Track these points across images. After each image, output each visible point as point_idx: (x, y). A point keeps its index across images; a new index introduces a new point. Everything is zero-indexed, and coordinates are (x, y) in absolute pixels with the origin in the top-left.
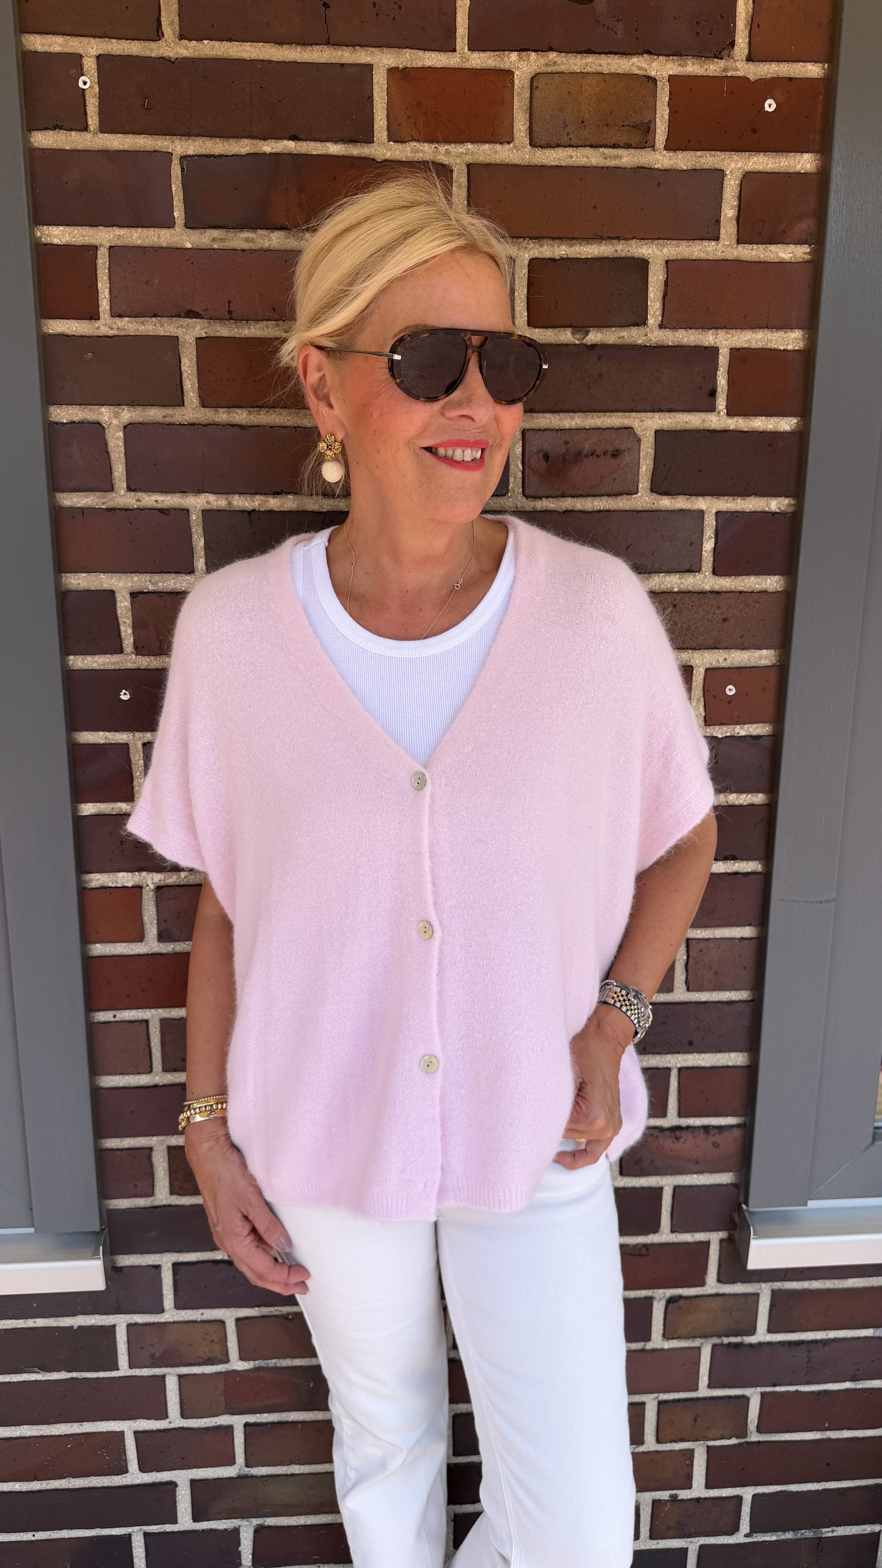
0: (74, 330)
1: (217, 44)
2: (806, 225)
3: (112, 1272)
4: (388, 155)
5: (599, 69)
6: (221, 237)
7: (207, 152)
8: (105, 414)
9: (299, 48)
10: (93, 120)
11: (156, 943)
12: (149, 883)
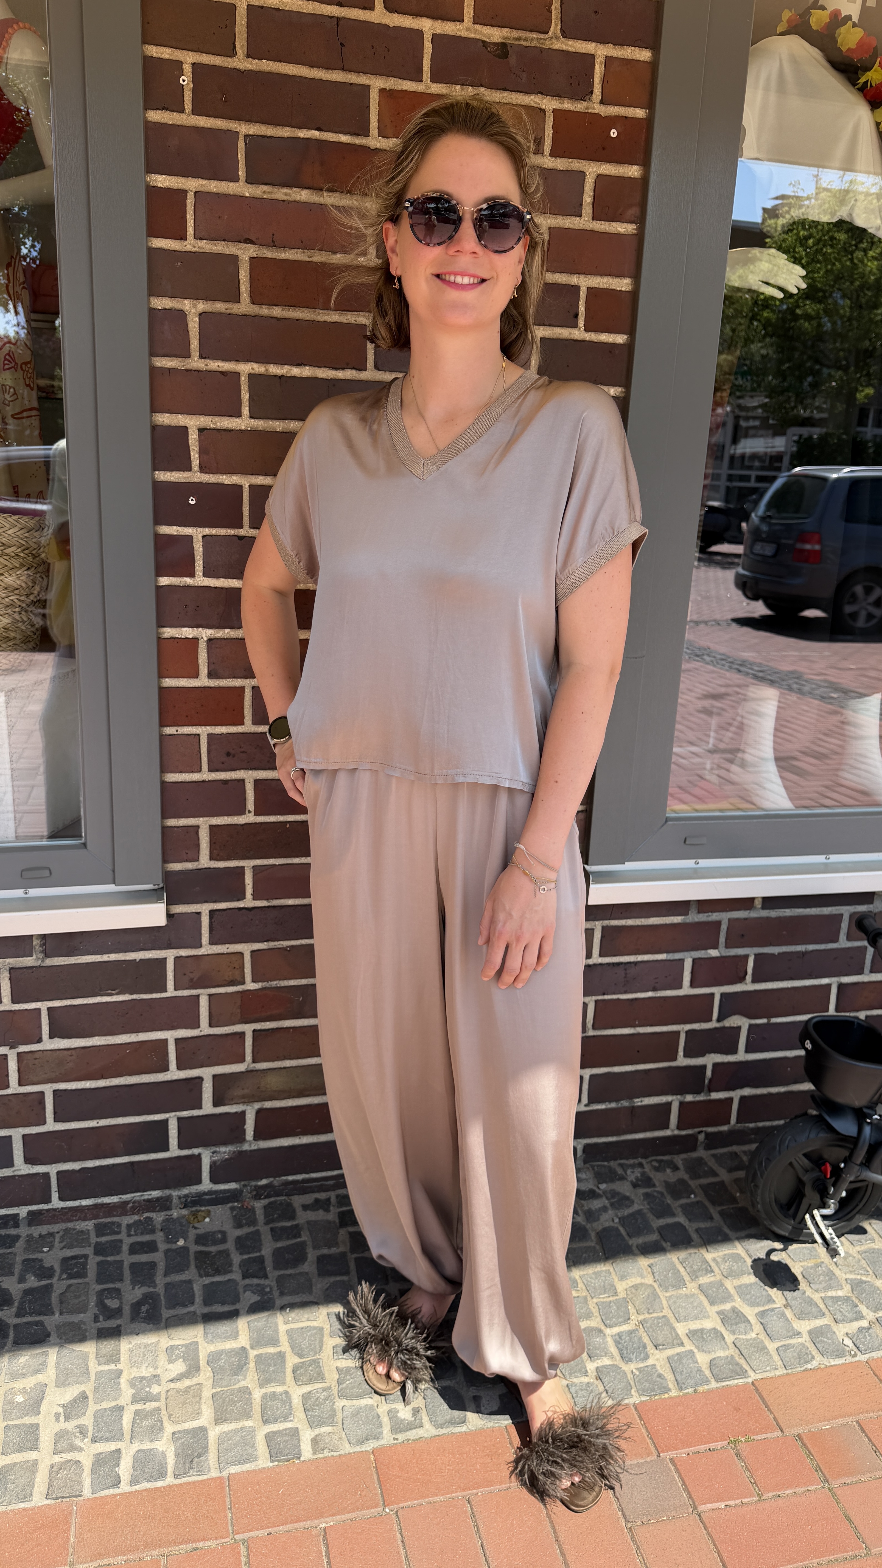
0: (169, 245)
1: (271, 63)
2: (634, 211)
3: (171, 915)
4: (378, 145)
5: (511, 101)
6: (269, 191)
7: (262, 134)
8: (186, 305)
9: (324, 71)
10: (188, 106)
11: (207, 680)
12: (204, 636)
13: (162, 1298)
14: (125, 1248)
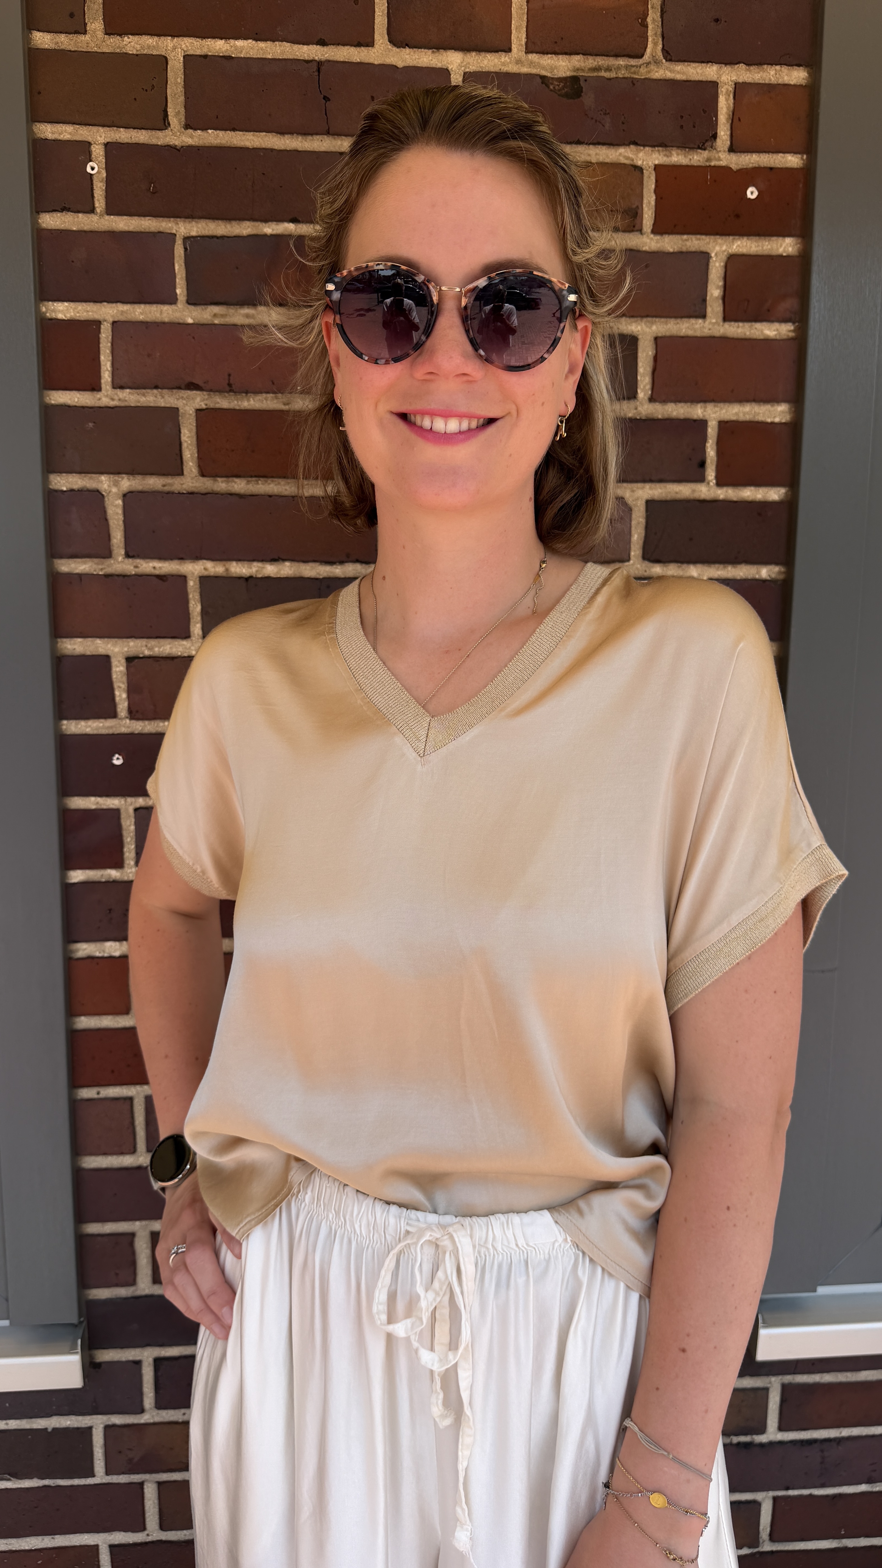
0: (76, 400)
1: (221, 133)
2: (789, 305)
3: (90, 1368)
6: (222, 313)
7: (210, 233)
8: (104, 483)
9: (300, 137)
10: (100, 203)
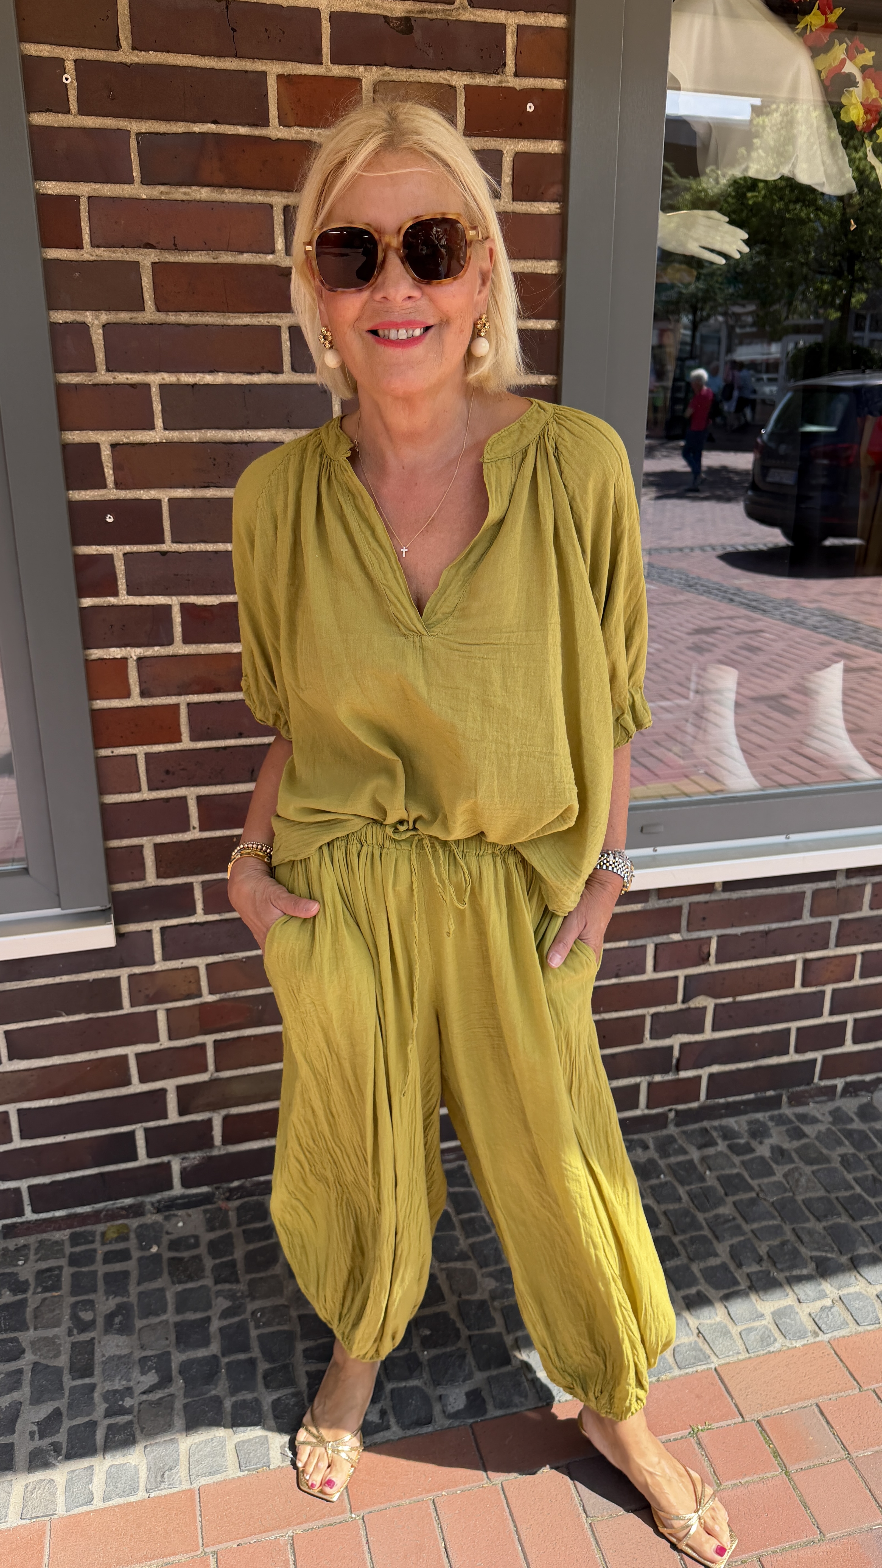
0: (65, 255)
1: (159, 54)
2: (555, 190)
3: (120, 935)
4: (280, 135)
5: (418, 79)
6: (167, 191)
7: (155, 130)
8: (88, 317)
9: (216, 59)
10: (74, 106)
11: (139, 699)
12: (133, 655)
13: (136, 1308)
14: (99, 1257)
